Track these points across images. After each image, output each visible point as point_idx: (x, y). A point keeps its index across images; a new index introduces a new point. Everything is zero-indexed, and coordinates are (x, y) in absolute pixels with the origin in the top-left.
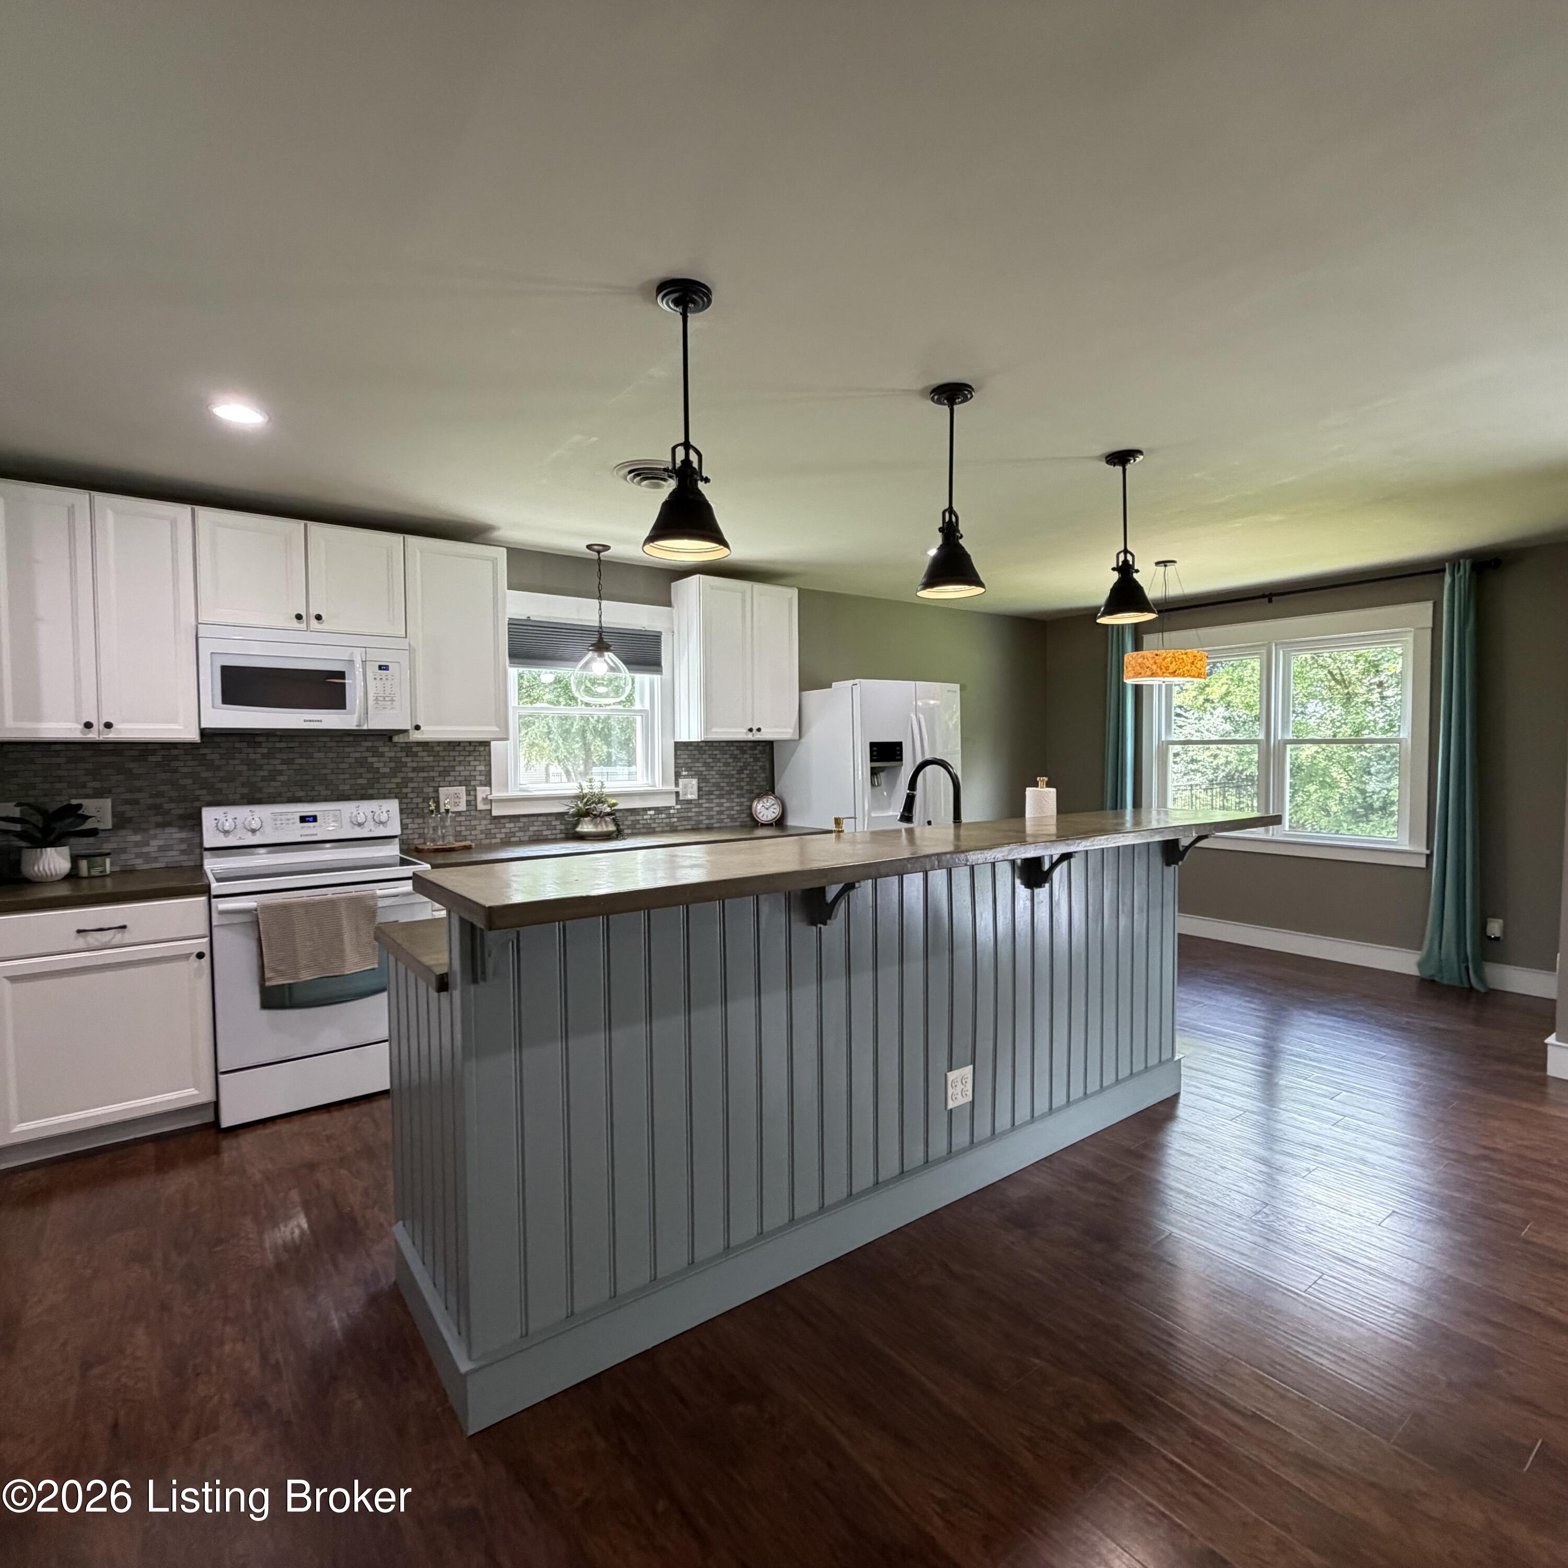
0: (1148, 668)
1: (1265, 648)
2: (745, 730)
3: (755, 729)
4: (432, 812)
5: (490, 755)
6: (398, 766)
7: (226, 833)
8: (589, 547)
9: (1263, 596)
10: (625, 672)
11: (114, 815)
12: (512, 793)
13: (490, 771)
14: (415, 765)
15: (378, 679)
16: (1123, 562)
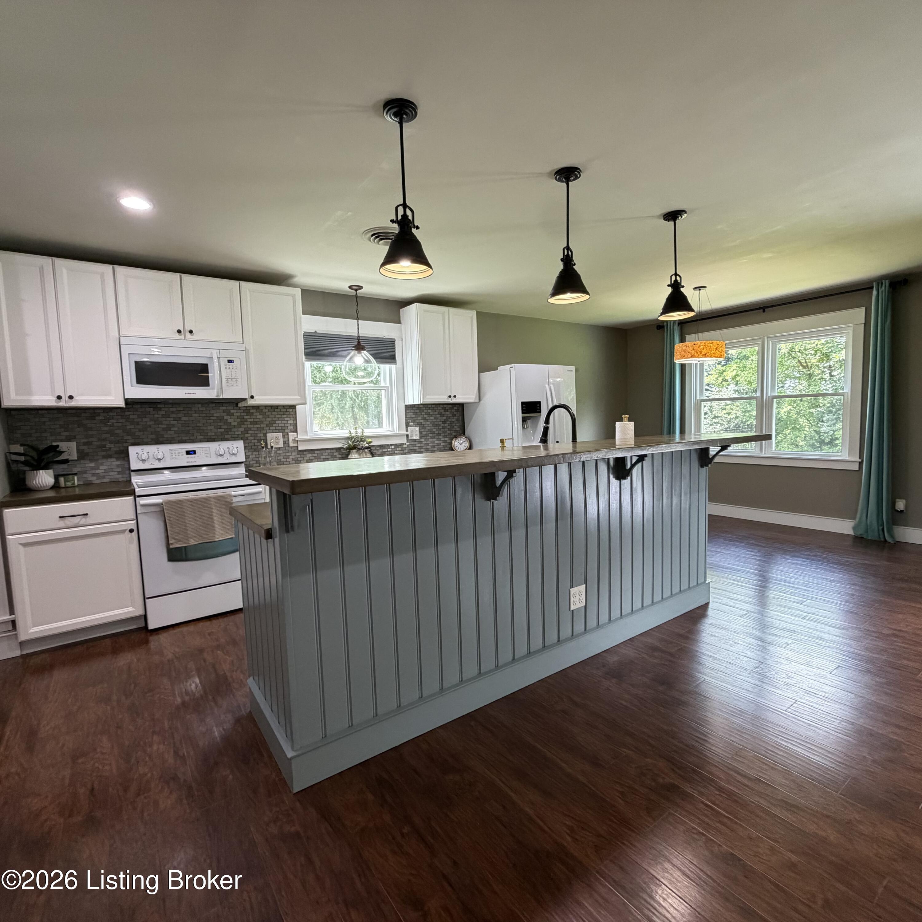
0: (689, 352)
1: (760, 340)
2: (446, 397)
3: (452, 396)
4: (263, 447)
5: (296, 414)
6: (242, 422)
7: (143, 461)
8: (350, 287)
9: (760, 309)
10: (374, 363)
11: (78, 451)
12: (309, 436)
13: (296, 423)
14: (252, 420)
15: (228, 368)
16: (674, 281)
